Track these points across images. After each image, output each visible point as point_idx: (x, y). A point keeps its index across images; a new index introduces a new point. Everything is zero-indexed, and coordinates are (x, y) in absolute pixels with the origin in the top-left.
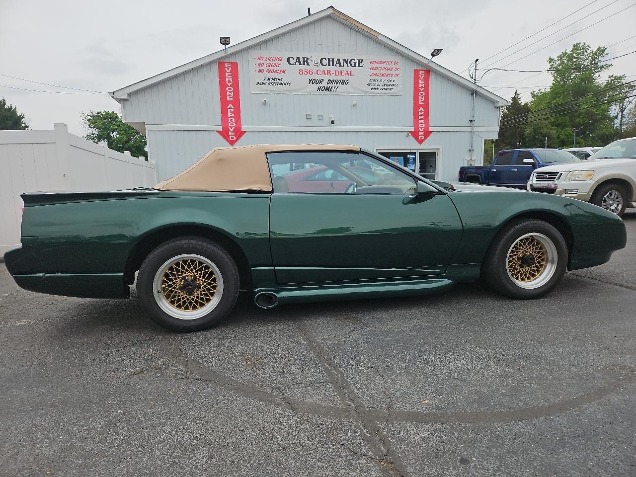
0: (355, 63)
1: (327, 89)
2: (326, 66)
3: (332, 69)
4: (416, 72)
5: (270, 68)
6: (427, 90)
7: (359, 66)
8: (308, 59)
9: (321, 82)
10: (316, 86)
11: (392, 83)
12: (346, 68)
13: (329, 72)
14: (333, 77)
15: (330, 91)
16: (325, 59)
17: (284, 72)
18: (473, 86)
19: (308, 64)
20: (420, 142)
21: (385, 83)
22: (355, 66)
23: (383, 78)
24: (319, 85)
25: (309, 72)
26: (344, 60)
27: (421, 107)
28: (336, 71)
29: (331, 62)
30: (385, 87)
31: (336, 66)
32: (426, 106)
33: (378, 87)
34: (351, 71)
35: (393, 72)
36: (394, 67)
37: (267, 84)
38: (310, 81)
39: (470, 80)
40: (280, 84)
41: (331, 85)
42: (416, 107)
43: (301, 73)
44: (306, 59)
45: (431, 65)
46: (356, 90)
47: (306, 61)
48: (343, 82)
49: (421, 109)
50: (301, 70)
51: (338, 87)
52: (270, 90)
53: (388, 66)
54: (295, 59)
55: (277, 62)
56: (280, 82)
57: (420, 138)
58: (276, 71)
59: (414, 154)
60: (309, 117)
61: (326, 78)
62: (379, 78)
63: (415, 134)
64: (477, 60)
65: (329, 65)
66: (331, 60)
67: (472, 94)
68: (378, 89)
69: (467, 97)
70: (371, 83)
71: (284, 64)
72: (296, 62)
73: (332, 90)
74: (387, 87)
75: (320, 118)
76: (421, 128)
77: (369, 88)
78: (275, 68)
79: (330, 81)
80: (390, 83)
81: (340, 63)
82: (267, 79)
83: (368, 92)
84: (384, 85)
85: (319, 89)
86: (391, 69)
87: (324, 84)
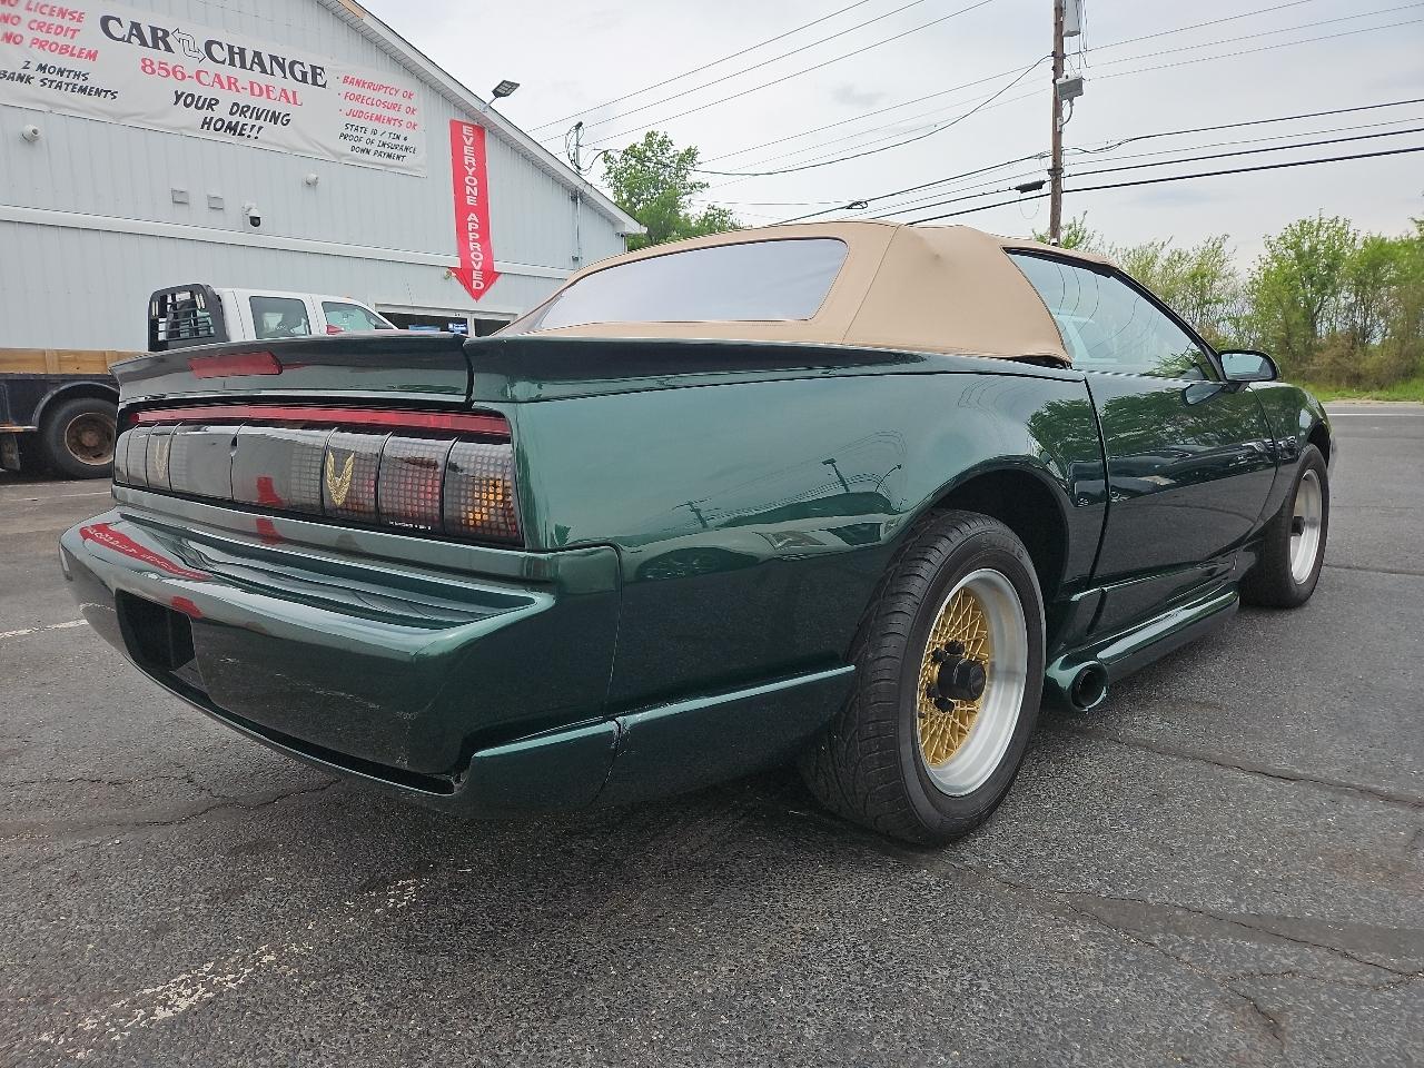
0: (304, 74)
1: (232, 128)
2: (223, 62)
3: (244, 77)
4: (456, 127)
5: (42, 36)
6: (481, 174)
7: (315, 83)
8: (166, 33)
9: (210, 106)
10: (196, 116)
11: (401, 142)
12: (278, 81)
13: (232, 83)
14: (244, 99)
15: (241, 134)
16: (220, 44)
17: (92, 56)
18: (575, 181)
19: (168, 49)
20: (477, 295)
21: (385, 139)
22: (304, 80)
23: (381, 127)
24: (208, 113)
25: (175, 73)
26: (273, 58)
27: (472, 214)
28: (252, 83)
29: (236, 55)
30: (386, 150)
31: (251, 69)
32: (482, 209)
33: (369, 147)
34: (294, 93)
35: (401, 115)
36: (405, 103)
37: (36, 82)
38: (178, 97)
39: (569, 165)
40: (83, 90)
41: (242, 120)
42: (462, 210)
43: (148, 69)
44: (160, 34)
45: (490, 115)
46: (313, 146)
47: (160, 38)
48: (275, 118)
49: (472, 217)
50: (148, 63)
51: (260, 128)
52: (46, 103)
53: (391, 99)
54: (127, 26)
55: (66, 23)
56: (80, 82)
57: (474, 287)
58: (64, 50)
59: (464, 321)
60: (180, 199)
61: (226, 99)
62: (371, 125)
63: (464, 275)
64: (580, 124)
65: (232, 63)
66: (236, 50)
67: (574, 199)
68: (368, 152)
69: (563, 202)
70: (348, 132)
71: (92, 35)
72: (131, 34)
73: (246, 133)
74: (390, 151)
75: (216, 205)
76: (477, 263)
77: (345, 146)
78: (62, 40)
79: (237, 109)
80: (396, 142)
81: (261, 64)
82: (34, 66)
83: (344, 155)
84: (384, 145)
85: (206, 123)
86: (394, 106)
87: (221, 112)
